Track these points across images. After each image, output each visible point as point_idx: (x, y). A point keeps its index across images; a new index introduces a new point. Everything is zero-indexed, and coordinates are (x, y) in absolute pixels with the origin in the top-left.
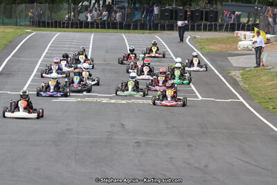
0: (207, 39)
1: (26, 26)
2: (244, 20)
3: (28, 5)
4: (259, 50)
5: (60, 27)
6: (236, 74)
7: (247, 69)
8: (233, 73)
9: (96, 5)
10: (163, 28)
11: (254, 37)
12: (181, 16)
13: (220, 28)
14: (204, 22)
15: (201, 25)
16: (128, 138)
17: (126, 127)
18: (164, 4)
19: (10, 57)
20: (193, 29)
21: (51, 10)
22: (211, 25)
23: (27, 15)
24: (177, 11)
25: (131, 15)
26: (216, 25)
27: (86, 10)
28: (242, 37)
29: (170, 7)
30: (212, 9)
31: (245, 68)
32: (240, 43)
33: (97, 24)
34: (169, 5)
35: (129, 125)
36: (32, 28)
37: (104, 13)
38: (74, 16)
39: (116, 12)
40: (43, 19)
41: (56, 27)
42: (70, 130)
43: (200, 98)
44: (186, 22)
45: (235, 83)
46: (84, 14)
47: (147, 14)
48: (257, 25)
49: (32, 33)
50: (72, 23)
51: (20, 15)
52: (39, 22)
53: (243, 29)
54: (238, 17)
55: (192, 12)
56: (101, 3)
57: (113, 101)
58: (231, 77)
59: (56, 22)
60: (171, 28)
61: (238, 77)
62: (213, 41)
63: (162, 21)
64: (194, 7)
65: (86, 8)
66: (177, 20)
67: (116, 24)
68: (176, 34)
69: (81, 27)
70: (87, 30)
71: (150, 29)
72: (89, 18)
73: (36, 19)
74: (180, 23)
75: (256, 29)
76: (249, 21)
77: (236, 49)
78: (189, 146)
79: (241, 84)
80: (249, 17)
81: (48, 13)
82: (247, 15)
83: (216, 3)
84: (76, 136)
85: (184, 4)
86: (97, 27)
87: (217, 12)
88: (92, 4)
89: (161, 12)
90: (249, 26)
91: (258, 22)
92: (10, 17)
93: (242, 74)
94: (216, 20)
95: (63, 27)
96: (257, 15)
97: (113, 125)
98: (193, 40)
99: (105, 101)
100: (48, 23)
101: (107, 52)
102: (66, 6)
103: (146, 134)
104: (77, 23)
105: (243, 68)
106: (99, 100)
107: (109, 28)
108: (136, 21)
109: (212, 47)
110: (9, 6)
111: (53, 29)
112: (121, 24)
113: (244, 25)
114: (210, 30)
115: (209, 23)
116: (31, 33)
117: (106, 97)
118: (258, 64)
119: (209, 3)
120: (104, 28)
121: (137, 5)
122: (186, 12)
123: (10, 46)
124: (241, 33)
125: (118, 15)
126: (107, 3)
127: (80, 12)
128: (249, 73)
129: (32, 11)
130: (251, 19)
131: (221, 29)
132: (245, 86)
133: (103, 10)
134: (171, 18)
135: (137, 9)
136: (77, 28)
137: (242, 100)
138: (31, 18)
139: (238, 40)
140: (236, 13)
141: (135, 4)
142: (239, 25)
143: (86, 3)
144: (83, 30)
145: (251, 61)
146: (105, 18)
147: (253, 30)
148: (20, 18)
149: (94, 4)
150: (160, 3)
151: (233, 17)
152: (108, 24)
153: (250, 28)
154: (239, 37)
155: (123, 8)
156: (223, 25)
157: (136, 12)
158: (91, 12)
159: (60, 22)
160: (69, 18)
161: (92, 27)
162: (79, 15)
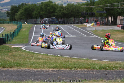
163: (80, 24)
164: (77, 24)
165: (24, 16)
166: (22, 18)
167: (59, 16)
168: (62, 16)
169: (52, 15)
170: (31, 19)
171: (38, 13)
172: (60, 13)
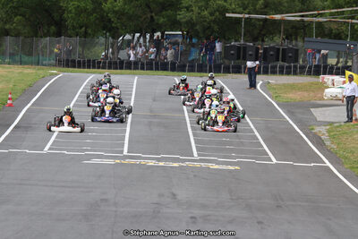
0: (284, 85)
1: (50, 65)
2: (332, 61)
3: (54, 39)
4: (351, 100)
5: (94, 67)
6: (322, 131)
7: (336, 125)
8: (317, 129)
9: (141, 40)
10: (227, 70)
11: (344, 82)
12: (251, 55)
13: (301, 71)
14: (280, 63)
15: (276, 67)
16: (181, 211)
17: (179, 197)
18: (229, 40)
19: (29, 105)
20: (266, 72)
21: (83, 45)
22: (289, 67)
23: (52, 52)
24: (245, 48)
25: (186, 53)
26: (295, 67)
27: (128, 45)
28: (330, 83)
29: (236, 44)
30: (291, 46)
31: (333, 123)
32: (327, 90)
33: (143, 64)
34: (236, 41)
35: (182, 195)
36: (58, 69)
37: (151, 50)
38: (113, 53)
39: (167, 49)
40: (73, 57)
41: (89, 67)
42: (106, 200)
43: (274, 161)
44: (257, 62)
45: (319, 142)
46: (126, 50)
47: (206, 52)
48: (349, 68)
49: (59, 75)
50: (110, 63)
51: (42, 52)
52: (68, 60)
53: (331, 73)
54: (325, 57)
55: (265, 50)
56: (148, 36)
57: (161, 164)
58: (315, 135)
59: (89, 61)
60: (237, 70)
61: (324, 134)
62: (293, 87)
63: (226, 61)
64: (268, 44)
65: (128, 44)
66: (245, 59)
67: (167, 64)
68: (245, 78)
69: (121, 68)
70: (128, 71)
72: (132, 55)
73: (64, 57)
74: (249, 64)
75: (348, 73)
76: (338, 62)
77: (322, 99)
78: (259, 223)
79: (328, 143)
80: (338, 57)
81: (79, 49)
82: (336, 54)
83: (296, 39)
84: (114, 209)
85: (255, 40)
86: (142, 69)
87: (297, 50)
88: (136, 38)
89: (226, 49)
90: (338, 68)
91: (350, 64)
92: (30, 54)
93: (328, 131)
94: (297, 61)
95: (99, 68)
96: (349, 54)
97: (161, 195)
98: (266, 86)
99: (151, 163)
100: (79, 62)
101: (154, 101)
102: (102, 40)
103: (204, 206)
104: (116, 63)
105: (331, 123)
106: (143, 162)
107: (157, 69)
108: (193, 60)
109: (291, 95)
110: (29, 40)
111: (86, 70)
112: (173, 64)
113: (332, 67)
114: (288, 73)
115: (286, 64)
116: (56, 75)
117: (153, 159)
118: (350, 118)
119: (287, 38)
120: (152, 69)
121: (194, 41)
122: (257, 49)
123: (29, 91)
124: (328, 78)
125: (169, 52)
126: (155, 38)
127: (120, 48)
128: (339, 129)
129: (58, 47)
130: (341, 60)
131: (302, 73)
132: (333, 146)
133: (150, 47)
134: (238, 58)
135: (193, 45)
136: (116, 68)
137: (328, 164)
138: (57, 55)
139: (324, 86)
140: (323, 52)
141: (191, 39)
142: (325, 67)
143: (128, 37)
144: (123, 71)
145: (340, 114)
146: (153, 57)
147: (344, 74)
148: (43, 55)
149: (139, 38)
150: (224, 38)
151: (318, 56)
152: (157, 64)
153: (340, 72)
154: (325, 83)
155: (176, 43)
156: (305, 67)
157: (192, 49)
158: (134, 48)
159: (94, 61)
160: (106, 56)
161: (136, 68)
162: (118, 52)
163: (309, 73)
164: (295, 73)
165: (19, 17)
166: (7, 27)
167: (198, 27)
168: (216, 28)
169: (162, 20)
170: (58, 34)
171: (90, 7)
172: (206, 12)
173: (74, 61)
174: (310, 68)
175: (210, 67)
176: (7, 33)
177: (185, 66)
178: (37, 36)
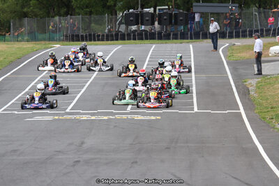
5: (95, 40)
15: (244, 32)
20: (231, 37)
26: (262, 30)
32: (271, 48)
33: (135, 35)
41: (91, 40)
50: (107, 36)
59: (90, 35)
67: (155, 34)
69: (117, 40)
71: (191, 38)
77: (268, 56)
86: (134, 39)
95: (99, 40)
100: (82, 36)
104: (112, 36)
107: (147, 39)
112: (160, 33)
120: (142, 39)
136: (113, 40)
152: (146, 35)
156: (270, 30)
159: (94, 35)
164: (262, 36)
166: (25, 10)
170: (66, 14)
173: (77, 36)
174: (274, 30)
175: (191, 34)
176: (25, 15)
177: (170, 35)
178: (48, 17)
